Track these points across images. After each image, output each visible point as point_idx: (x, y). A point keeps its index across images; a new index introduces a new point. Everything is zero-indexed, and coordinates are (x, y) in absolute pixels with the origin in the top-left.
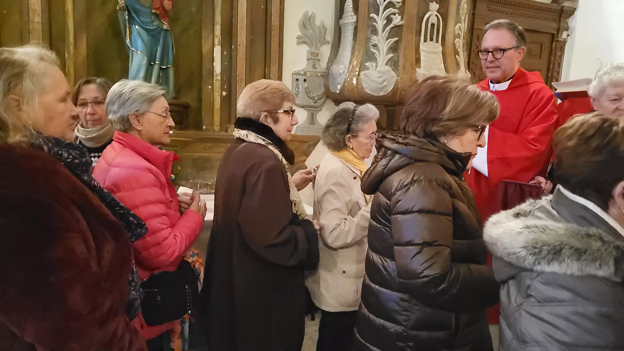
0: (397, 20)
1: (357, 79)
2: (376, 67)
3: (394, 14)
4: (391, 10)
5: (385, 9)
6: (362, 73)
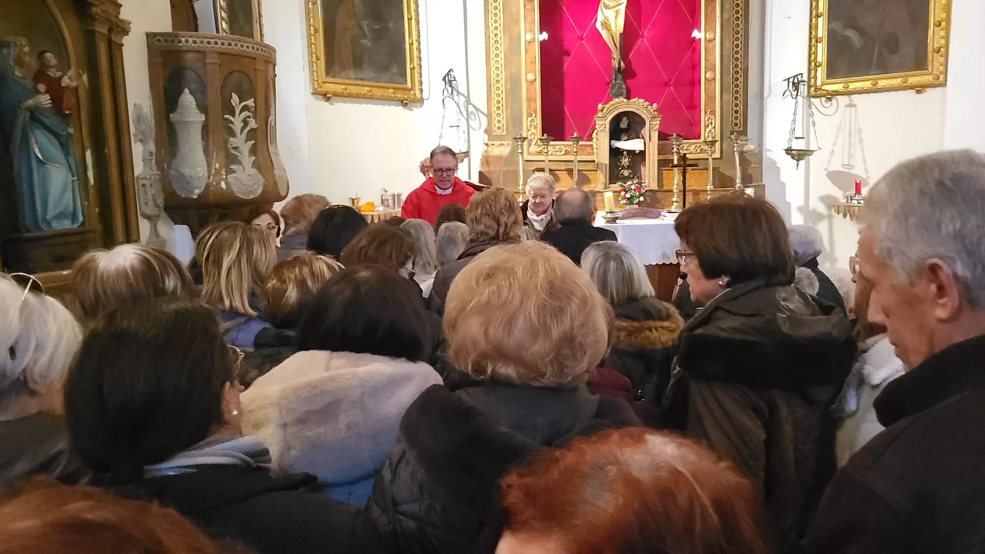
0: (253, 124)
1: (227, 183)
2: (244, 169)
3: (249, 117)
4: (246, 113)
5: (241, 111)
6: (228, 177)
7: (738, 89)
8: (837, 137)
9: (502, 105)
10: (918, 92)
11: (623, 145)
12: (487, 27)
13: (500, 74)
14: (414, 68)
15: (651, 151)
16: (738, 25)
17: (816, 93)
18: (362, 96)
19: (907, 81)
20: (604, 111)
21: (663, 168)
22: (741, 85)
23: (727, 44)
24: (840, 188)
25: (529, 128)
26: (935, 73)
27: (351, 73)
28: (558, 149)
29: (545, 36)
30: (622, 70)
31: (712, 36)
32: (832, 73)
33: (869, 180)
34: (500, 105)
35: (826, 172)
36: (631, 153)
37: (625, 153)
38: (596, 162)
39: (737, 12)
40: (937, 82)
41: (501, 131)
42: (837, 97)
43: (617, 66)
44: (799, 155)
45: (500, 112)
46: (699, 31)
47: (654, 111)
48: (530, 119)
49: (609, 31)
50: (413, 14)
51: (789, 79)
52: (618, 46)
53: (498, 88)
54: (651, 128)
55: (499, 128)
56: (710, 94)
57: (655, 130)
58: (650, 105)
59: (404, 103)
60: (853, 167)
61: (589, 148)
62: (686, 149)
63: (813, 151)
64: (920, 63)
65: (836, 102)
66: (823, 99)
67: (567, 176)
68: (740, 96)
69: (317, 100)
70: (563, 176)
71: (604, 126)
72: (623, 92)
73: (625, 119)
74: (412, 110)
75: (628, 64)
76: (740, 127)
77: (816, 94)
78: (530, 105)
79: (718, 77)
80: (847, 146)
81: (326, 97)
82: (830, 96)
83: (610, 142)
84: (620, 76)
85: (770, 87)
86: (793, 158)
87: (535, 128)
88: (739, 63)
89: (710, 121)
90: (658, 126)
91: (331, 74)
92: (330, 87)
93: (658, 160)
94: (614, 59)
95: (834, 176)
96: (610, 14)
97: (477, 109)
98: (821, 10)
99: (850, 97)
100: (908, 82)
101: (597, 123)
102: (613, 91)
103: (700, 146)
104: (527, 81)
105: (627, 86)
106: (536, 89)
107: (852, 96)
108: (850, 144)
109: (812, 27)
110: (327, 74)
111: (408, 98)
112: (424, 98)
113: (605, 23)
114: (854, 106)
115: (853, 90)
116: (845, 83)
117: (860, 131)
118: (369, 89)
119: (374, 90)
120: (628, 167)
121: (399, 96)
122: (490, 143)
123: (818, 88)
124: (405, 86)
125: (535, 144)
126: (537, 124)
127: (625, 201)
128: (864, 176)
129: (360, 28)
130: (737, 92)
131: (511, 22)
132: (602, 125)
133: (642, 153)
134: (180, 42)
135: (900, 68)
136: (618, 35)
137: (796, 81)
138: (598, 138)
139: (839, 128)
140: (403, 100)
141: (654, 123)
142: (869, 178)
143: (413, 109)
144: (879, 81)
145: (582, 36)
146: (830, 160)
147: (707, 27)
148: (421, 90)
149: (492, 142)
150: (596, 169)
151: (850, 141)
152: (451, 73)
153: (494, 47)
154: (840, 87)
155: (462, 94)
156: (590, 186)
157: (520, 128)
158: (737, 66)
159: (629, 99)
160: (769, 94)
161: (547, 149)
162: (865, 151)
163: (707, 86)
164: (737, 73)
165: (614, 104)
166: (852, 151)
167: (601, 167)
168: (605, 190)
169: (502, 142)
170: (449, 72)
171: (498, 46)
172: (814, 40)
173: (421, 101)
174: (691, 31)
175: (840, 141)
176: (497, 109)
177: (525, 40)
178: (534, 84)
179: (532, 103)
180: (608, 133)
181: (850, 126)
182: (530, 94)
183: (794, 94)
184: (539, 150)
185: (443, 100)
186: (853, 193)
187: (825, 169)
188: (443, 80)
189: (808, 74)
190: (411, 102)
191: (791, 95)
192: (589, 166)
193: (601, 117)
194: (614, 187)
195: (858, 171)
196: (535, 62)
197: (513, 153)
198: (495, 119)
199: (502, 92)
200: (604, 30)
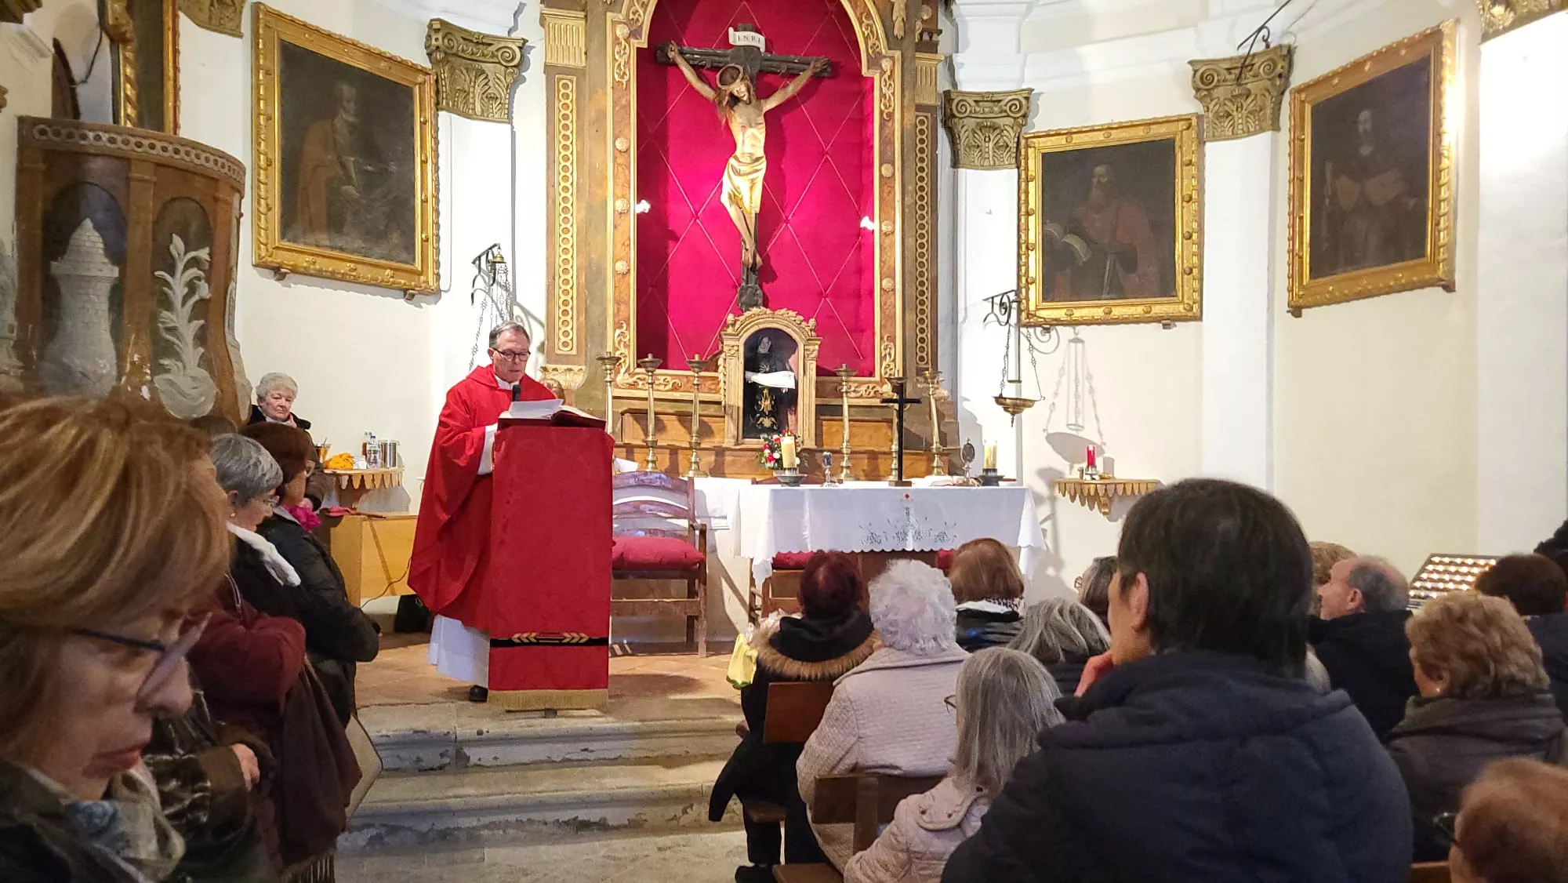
0: (204, 291)
1: (153, 390)
2: (184, 367)
3: (199, 278)
4: (194, 272)
5: (186, 268)
6: (155, 379)
7: (924, 307)
8: (1059, 384)
9: (572, 308)
10: (1166, 326)
11: (764, 379)
12: (550, 185)
13: (570, 259)
14: (427, 240)
15: (806, 390)
16: (922, 218)
17: (1028, 321)
18: (339, 276)
19: (1151, 310)
20: (737, 326)
21: (822, 417)
22: (928, 303)
23: (910, 241)
24: (1066, 459)
25: (617, 345)
26: (1186, 301)
27: (324, 239)
28: (662, 381)
29: (645, 206)
30: (758, 268)
31: (890, 228)
32: (1048, 294)
33: (1103, 447)
34: (568, 308)
35: (1045, 434)
36: (775, 391)
37: (766, 391)
38: (723, 403)
39: (922, 198)
40: (1190, 314)
42: (1057, 327)
43: (751, 261)
44: (1015, 406)
45: (568, 318)
46: (872, 219)
47: (811, 330)
48: (618, 332)
49: (740, 208)
50: (429, 154)
51: (993, 298)
52: (752, 232)
53: (566, 282)
54: (806, 356)
55: (565, 344)
56: (887, 312)
57: (812, 360)
58: (804, 321)
59: (408, 294)
60: (1082, 427)
61: (710, 382)
62: (854, 391)
63: (1034, 401)
64: (1166, 287)
65: (1056, 336)
66: (1039, 329)
67: (677, 423)
68: (927, 317)
69: (262, 276)
70: (672, 423)
71: (736, 348)
73: (765, 340)
74: (421, 307)
75: (766, 259)
76: (927, 363)
77: (1029, 323)
78: (618, 309)
79: (899, 287)
80: (1072, 400)
81: (278, 272)
82: (1048, 326)
83: (745, 374)
84: (754, 277)
85: (966, 309)
86: (1006, 409)
87: (627, 346)
88: (924, 270)
89: (888, 350)
90: (815, 354)
91: (290, 236)
92: (287, 259)
93: (817, 405)
94: (747, 250)
95: (1056, 440)
96: (743, 184)
97: (527, 313)
98: (1032, 205)
99: (1074, 329)
100: (1152, 313)
101: (725, 343)
102: (743, 299)
103: (874, 387)
104: (615, 272)
105: (764, 294)
106: (629, 284)
107: (1079, 328)
108: (1077, 396)
109: (1021, 229)
110: (283, 236)
111: (416, 286)
112: (442, 288)
113: (735, 195)
114: (1082, 341)
115: (1080, 319)
117: (1090, 377)
118: (352, 265)
119: (360, 267)
120: (771, 414)
121: (403, 281)
122: (550, 367)
123: (1032, 314)
124: (412, 267)
125: (624, 372)
126: (630, 339)
127: (771, 464)
128: (1099, 443)
129: (343, 166)
130: (923, 312)
131: (591, 180)
132: (733, 347)
133: (794, 393)
134: (84, 137)
135: (1140, 292)
136: (754, 215)
137: (1005, 300)
138: (727, 366)
139: (1061, 373)
140: (408, 289)
141: (811, 348)
142: (1105, 444)
143: (423, 304)
144: (1113, 309)
145: (697, 212)
146: (1050, 417)
147: (883, 215)
148: (438, 275)
149: (554, 366)
150: (722, 414)
151: (1077, 389)
152: (495, 250)
153: (561, 218)
154: (1060, 314)
155: (505, 288)
156: (713, 440)
157: (603, 344)
158: (922, 274)
159: (774, 310)
160: (965, 318)
161: (644, 379)
162: (1097, 405)
163: (883, 299)
164: (922, 284)
165: (750, 317)
166: (1080, 405)
167: (730, 412)
168: (738, 447)
169: (569, 367)
170: (491, 248)
171: (569, 216)
172: (1024, 246)
173: (436, 294)
174: (860, 218)
175: (1063, 390)
176: (563, 315)
177: (614, 210)
178: (626, 279)
179: (622, 307)
180: (742, 360)
181: (1076, 369)
182: (621, 292)
183: (1004, 319)
184: (631, 381)
185: (472, 295)
186: (1085, 465)
187: (1044, 430)
188: (474, 263)
189: (1018, 292)
190: (419, 293)
191: (998, 320)
192: (712, 410)
193: (734, 335)
194: (751, 443)
195: (1089, 433)
196: (629, 245)
197: (588, 383)
198: (559, 329)
199: (572, 288)
200: (733, 206)
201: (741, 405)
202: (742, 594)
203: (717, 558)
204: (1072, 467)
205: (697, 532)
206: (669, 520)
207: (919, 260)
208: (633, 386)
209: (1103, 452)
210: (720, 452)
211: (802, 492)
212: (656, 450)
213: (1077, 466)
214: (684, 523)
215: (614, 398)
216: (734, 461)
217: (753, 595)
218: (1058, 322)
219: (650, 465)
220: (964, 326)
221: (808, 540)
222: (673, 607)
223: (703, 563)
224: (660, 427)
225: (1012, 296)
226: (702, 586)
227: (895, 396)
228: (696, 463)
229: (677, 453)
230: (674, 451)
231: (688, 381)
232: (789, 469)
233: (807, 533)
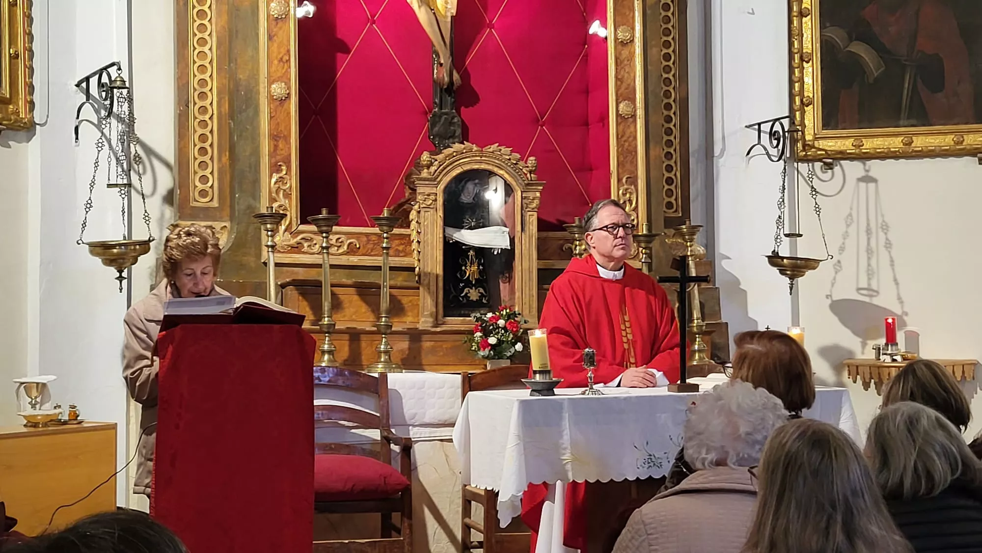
7: (672, 138)
8: (846, 235)
9: (211, 145)
11: (469, 237)
13: (209, 80)
14: (17, 56)
15: (525, 250)
16: (667, 20)
17: (805, 153)
19: (964, 140)
20: (433, 169)
22: (676, 132)
23: (654, 52)
24: (856, 333)
25: (274, 196)
28: (334, 242)
29: (308, 9)
30: (454, 88)
31: (628, 36)
32: (830, 120)
33: (905, 318)
34: (207, 145)
35: (829, 301)
36: (482, 252)
37: (471, 253)
38: (417, 269)
41: (207, 199)
42: (842, 162)
43: (446, 79)
44: (795, 267)
45: (207, 158)
46: (604, 24)
47: (530, 172)
48: (275, 176)
49: (432, 10)
51: (759, 124)
52: (448, 41)
54: (525, 205)
55: (204, 194)
56: (627, 144)
57: (533, 210)
58: (521, 159)
60: (877, 292)
61: (397, 242)
63: (818, 261)
65: (841, 173)
66: (818, 165)
67: (356, 297)
68: (675, 150)
70: (351, 299)
71: (432, 197)
72: (455, 132)
73: (470, 185)
74: (9, 147)
75: (465, 76)
76: (676, 211)
77: (806, 155)
78: (276, 146)
79: (640, 112)
80: (863, 256)
82: (830, 160)
83: (444, 231)
84: (449, 100)
85: (723, 138)
86: (782, 272)
87: (287, 196)
88: (671, 89)
89: (628, 195)
90: (536, 202)
93: (539, 270)
94: (441, 65)
95: (843, 310)
97: (149, 151)
99: (864, 164)
100: (964, 144)
101: (420, 190)
102: (436, 129)
104: (271, 98)
105: (463, 121)
106: (289, 113)
107: (869, 163)
108: (869, 251)
109: (793, 34)
111: (2, 119)
112: (36, 120)
114: (874, 180)
115: (872, 151)
116: (857, 137)
117: (885, 228)
120: (479, 283)
123: (809, 145)
125: (285, 231)
126: (291, 187)
127: (486, 352)
128: (899, 312)
130: (669, 143)
132: (429, 195)
133: (508, 255)
135: (950, 116)
136: (449, 19)
137: (777, 127)
138: (422, 221)
139: (849, 220)
141: (531, 195)
142: (906, 314)
143: (11, 143)
144: (914, 138)
145: (373, 16)
146: (835, 279)
147: (618, 19)
148: (32, 104)
150: (417, 285)
151: (869, 244)
152: (113, 71)
153: (196, 24)
154: (846, 145)
155: (120, 119)
156: (404, 319)
157: (255, 194)
158: (667, 94)
159: (482, 145)
160: (723, 151)
161: (311, 240)
162: (896, 263)
163: (621, 127)
164: (668, 107)
165: (451, 156)
166: (873, 262)
167: (426, 282)
168: (438, 329)
169: (209, 223)
170: (106, 68)
171: (206, 22)
172: (797, 57)
173: (28, 129)
174: (586, 24)
175: (851, 243)
176: (200, 154)
177: (268, 15)
178: (286, 106)
179: (281, 145)
180: (441, 213)
181: (868, 220)
182: (278, 124)
183: (774, 152)
184: (293, 242)
185: (77, 129)
186: (882, 341)
187: (827, 297)
188: (78, 85)
189: (791, 117)
190: (8, 129)
191: (768, 154)
192: (400, 279)
193: (428, 180)
194: (455, 322)
195: (886, 300)
196: (289, 61)
197: (238, 245)
198: (195, 173)
199: (211, 118)
200: (423, 9)
201: (439, 270)
202: (451, 524)
203: (419, 480)
204: (864, 345)
205: (395, 448)
206: (353, 431)
207: (665, 76)
208: (296, 248)
209: (904, 324)
210: (415, 336)
211: (559, 404)
212: (335, 336)
213: (871, 343)
214: (375, 434)
215: (277, 265)
216: (433, 347)
217: (467, 528)
218: (843, 156)
219: (326, 357)
220: (721, 160)
221: (569, 467)
222: (369, 550)
223: (407, 490)
224: (337, 305)
225: (786, 122)
226: (405, 519)
227: (678, 274)
228: (386, 352)
229: (359, 340)
230: (354, 336)
231: (369, 240)
232: (540, 372)
233: (567, 457)
